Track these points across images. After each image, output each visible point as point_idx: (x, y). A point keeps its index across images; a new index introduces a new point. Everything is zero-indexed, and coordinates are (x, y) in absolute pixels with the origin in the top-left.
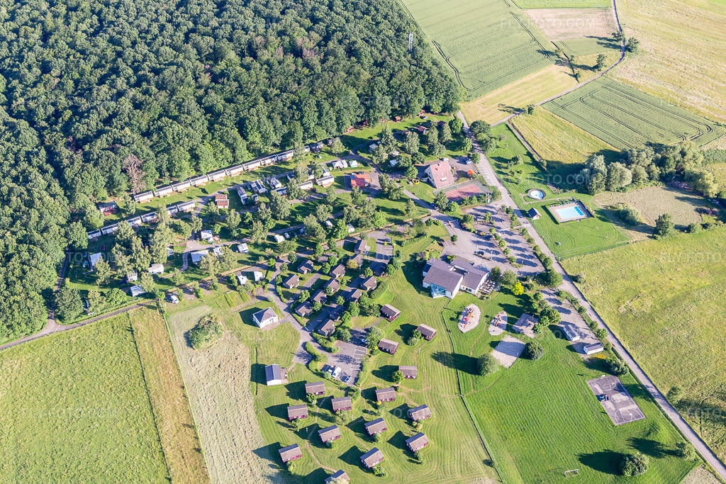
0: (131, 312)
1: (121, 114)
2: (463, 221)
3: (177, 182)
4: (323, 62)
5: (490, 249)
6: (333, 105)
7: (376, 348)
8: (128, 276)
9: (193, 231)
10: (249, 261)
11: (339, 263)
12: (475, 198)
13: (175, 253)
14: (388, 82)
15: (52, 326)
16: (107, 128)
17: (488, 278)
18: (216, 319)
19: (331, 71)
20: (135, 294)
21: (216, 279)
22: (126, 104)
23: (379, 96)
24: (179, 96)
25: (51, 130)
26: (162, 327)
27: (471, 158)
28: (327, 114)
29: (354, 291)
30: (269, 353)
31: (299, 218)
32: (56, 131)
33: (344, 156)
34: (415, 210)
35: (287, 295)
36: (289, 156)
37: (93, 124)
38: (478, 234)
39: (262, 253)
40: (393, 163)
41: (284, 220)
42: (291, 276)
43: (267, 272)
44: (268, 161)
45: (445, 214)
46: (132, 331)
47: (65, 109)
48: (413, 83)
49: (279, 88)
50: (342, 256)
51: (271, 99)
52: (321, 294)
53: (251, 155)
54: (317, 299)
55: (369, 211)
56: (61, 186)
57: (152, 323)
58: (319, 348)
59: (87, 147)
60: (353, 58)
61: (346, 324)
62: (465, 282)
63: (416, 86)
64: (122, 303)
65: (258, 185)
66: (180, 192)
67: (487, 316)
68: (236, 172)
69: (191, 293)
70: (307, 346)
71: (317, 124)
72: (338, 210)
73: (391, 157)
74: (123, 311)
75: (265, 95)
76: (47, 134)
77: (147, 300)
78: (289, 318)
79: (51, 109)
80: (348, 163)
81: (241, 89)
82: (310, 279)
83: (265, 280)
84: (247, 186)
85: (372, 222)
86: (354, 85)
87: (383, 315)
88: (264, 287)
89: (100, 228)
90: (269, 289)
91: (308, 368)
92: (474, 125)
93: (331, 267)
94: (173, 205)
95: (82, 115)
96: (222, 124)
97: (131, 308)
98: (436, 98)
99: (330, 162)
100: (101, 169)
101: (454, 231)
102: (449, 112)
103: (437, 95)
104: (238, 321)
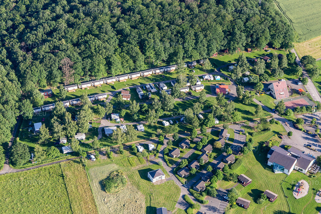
0: (62, 164)
1: (60, 30)
2: (296, 123)
3: (95, 80)
4: (199, 6)
5: (315, 143)
6: (206, 36)
7: (235, 203)
8: (61, 139)
9: (106, 114)
10: (145, 137)
11: (209, 143)
12: (304, 108)
13: (93, 127)
14: (245, 23)
15: (7, 168)
16: (49, 38)
17: (314, 163)
18: (122, 173)
19: (205, 13)
20: (65, 152)
21: (122, 147)
22: (63, 24)
23: (238, 32)
24: (99, 21)
25: (10, 37)
26: (84, 175)
27: (301, 81)
28: (201, 42)
29: (218, 163)
30: (159, 200)
31: (181, 111)
32: (13, 38)
33: (210, 72)
34: (262, 113)
35: (172, 162)
36: (173, 69)
37: (40, 35)
38: (307, 132)
39: (154, 132)
40: (246, 79)
41: (169, 111)
42: (174, 149)
43: (157, 145)
44: (158, 71)
45: (283, 117)
46: (63, 177)
47: (20, 24)
48: (263, 26)
49: (169, 21)
50: (210, 139)
51: (163, 28)
52: (196, 163)
53: (146, 66)
54: (193, 166)
55: (229, 110)
56: (16, 75)
57: (76, 172)
58: (194, 200)
59: (35, 50)
60: (220, 6)
61: (213, 185)
62: (299, 164)
63: (264, 28)
64: (56, 157)
65: (151, 87)
66: (96, 87)
67: (314, 189)
68: (135, 76)
69: (104, 155)
70: (185, 197)
71: (194, 48)
72: (208, 108)
73: (244, 76)
74: (57, 163)
75: (159, 25)
76: (7, 40)
77: (73, 157)
78: (173, 177)
79: (10, 23)
80: (214, 77)
81: (142, 20)
82: (188, 153)
83: (155, 150)
84: (143, 86)
85: (232, 118)
86: (221, 24)
87: (239, 181)
88: (155, 155)
89: (41, 106)
90: (159, 157)
91: (186, 212)
92: (304, 58)
93: (203, 145)
94: (91, 95)
95: (32, 29)
96: (129, 42)
97: (62, 161)
98: (278, 38)
99: (201, 75)
100: (45, 65)
101: (289, 129)
102: (285, 48)
103: (278, 35)
104: (137, 177)
